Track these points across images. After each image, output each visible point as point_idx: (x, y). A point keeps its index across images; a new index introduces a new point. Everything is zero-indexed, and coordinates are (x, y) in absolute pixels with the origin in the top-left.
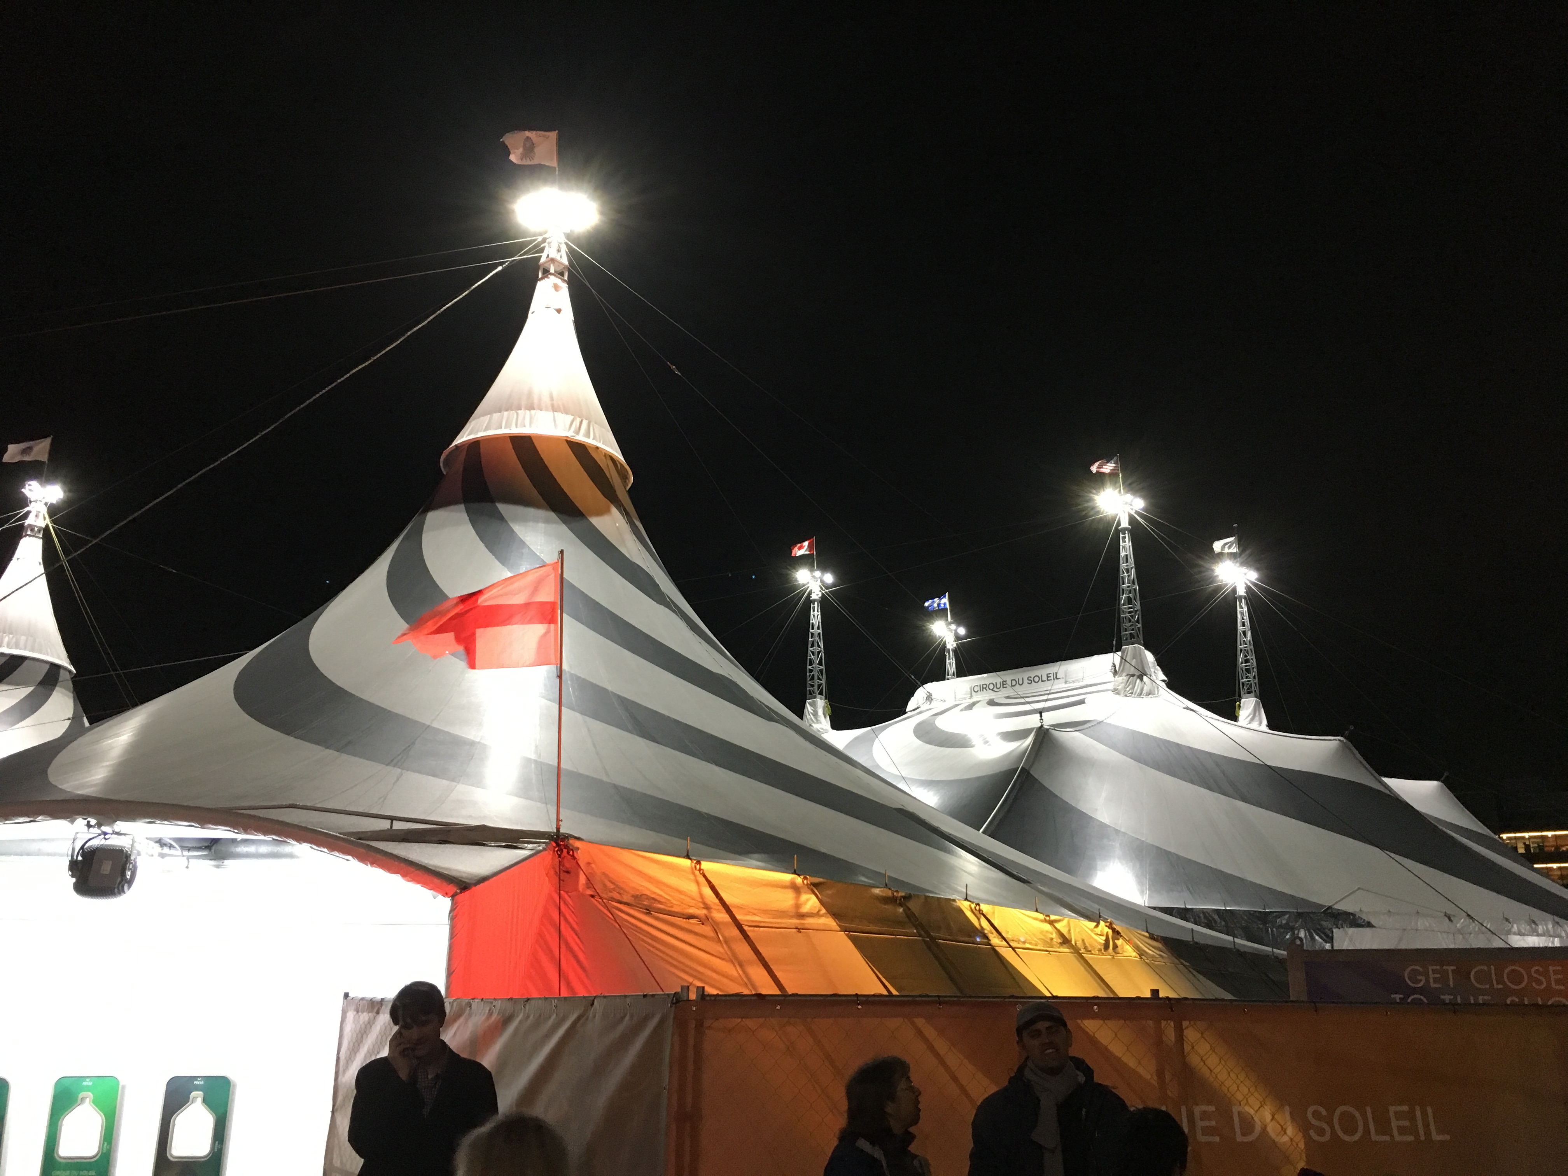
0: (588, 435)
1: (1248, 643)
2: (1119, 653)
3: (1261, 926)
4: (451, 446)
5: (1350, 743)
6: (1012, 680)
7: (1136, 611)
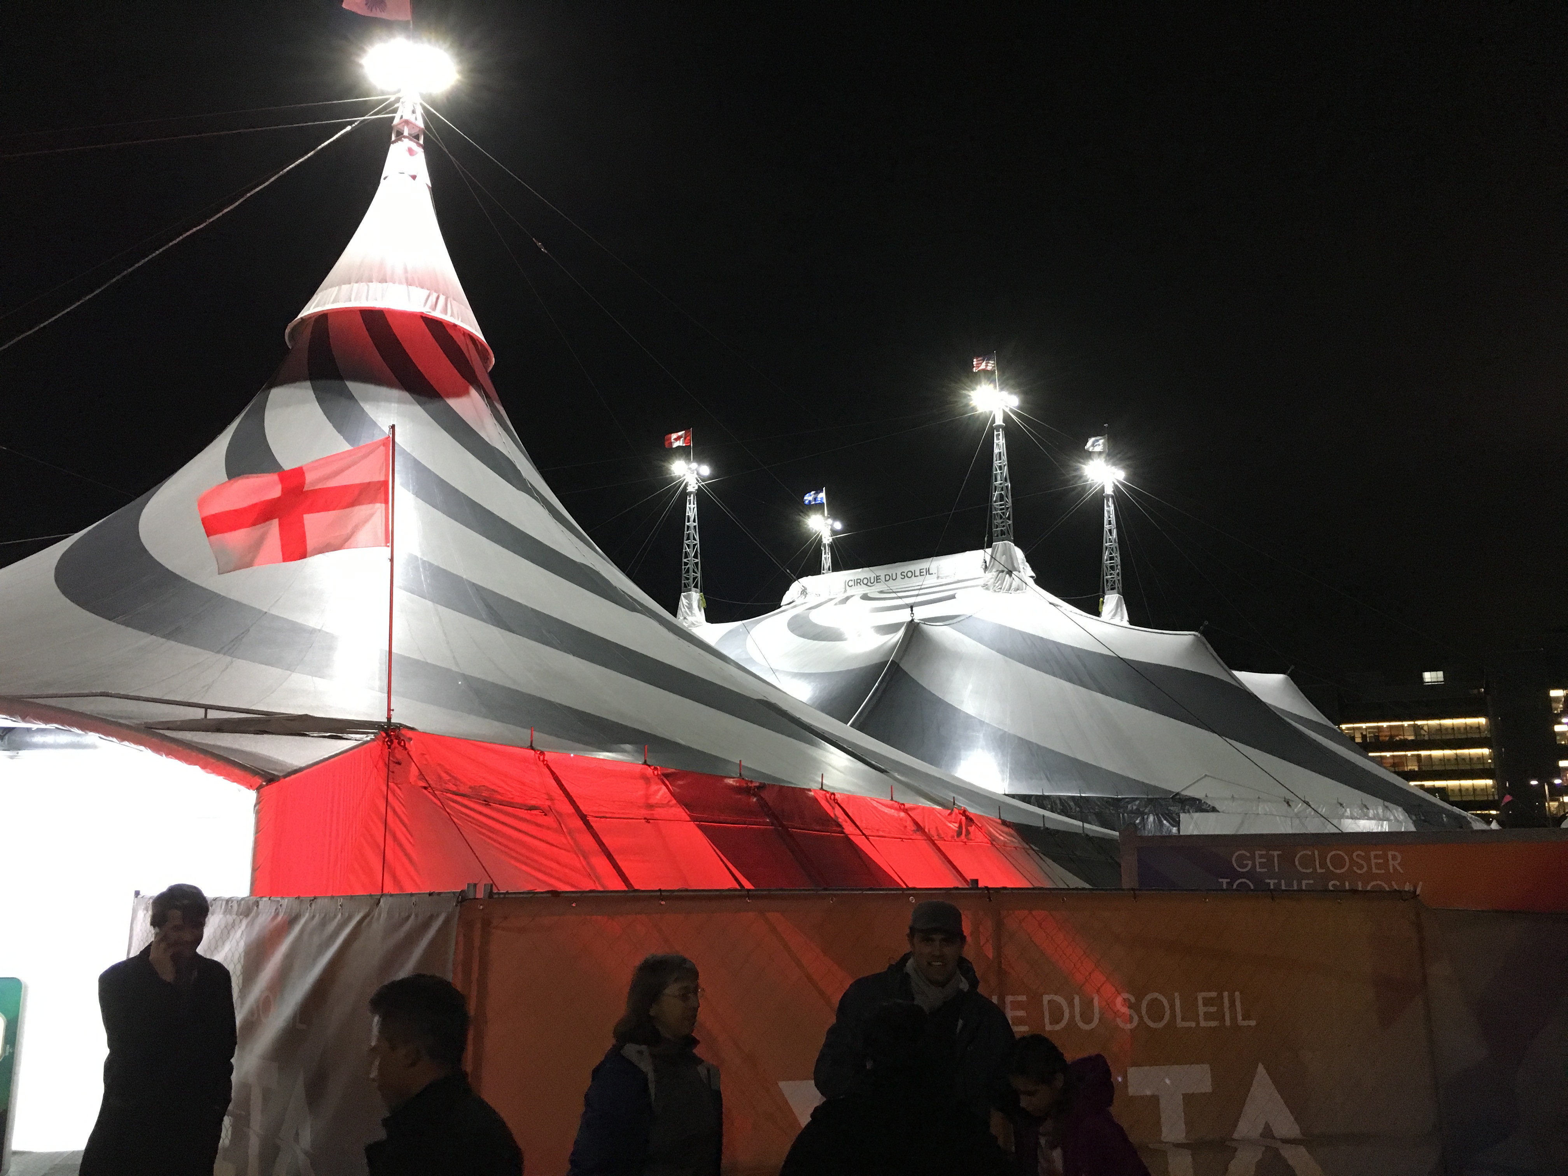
0: (445, 311)
1: (1113, 541)
2: (989, 550)
3: (1113, 812)
4: (296, 319)
5: (1203, 637)
6: (885, 575)
7: (1008, 508)
